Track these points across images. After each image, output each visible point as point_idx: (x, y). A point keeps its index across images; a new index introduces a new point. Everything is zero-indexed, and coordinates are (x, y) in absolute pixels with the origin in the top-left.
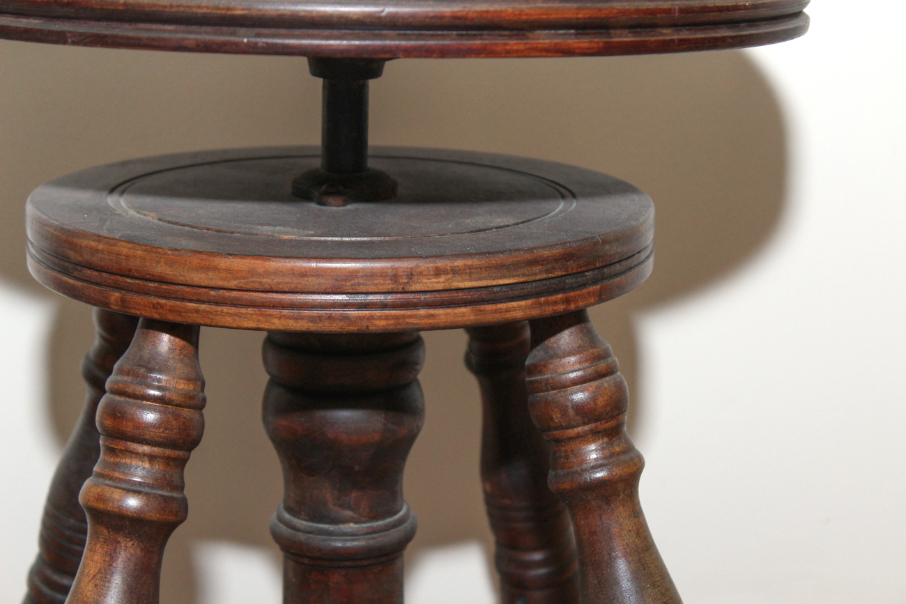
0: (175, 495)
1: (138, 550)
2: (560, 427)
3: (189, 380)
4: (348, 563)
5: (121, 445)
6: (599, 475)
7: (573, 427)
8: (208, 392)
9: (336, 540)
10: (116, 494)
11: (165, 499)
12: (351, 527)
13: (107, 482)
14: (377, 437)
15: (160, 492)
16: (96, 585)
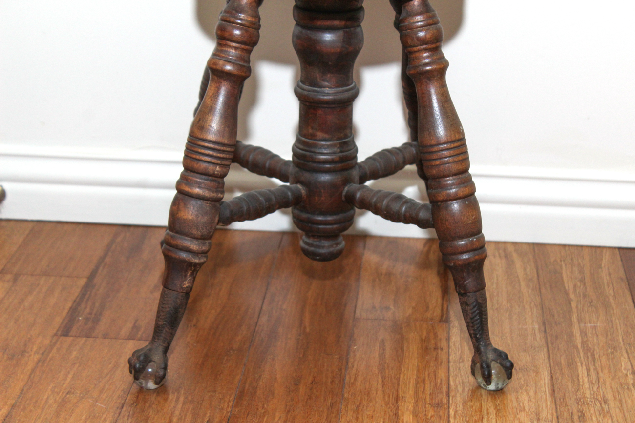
0: (245, 64)
1: (229, 86)
2: (411, 46)
3: (253, 16)
4: (325, 106)
5: (224, 42)
6: (428, 68)
7: (416, 46)
8: (261, 23)
9: (320, 95)
10: (221, 62)
11: (241, 66)
12: (327, 90)
13: (218, 57)
14: (338, 50)
15: (239, 63)
16: (211, 100)
